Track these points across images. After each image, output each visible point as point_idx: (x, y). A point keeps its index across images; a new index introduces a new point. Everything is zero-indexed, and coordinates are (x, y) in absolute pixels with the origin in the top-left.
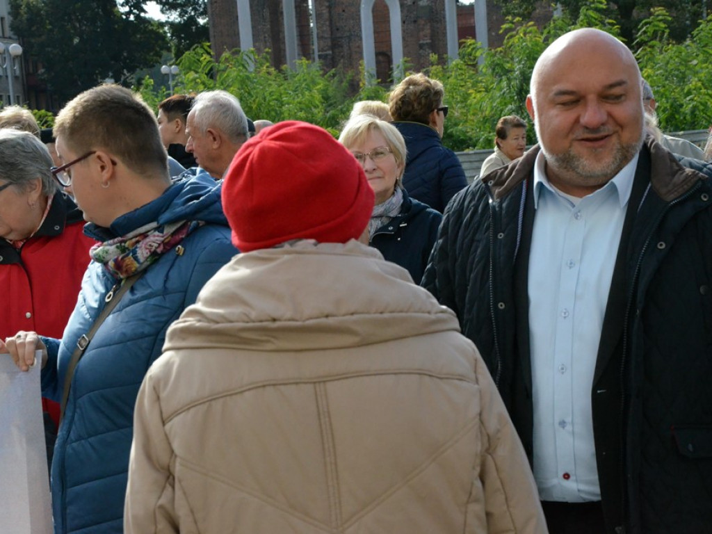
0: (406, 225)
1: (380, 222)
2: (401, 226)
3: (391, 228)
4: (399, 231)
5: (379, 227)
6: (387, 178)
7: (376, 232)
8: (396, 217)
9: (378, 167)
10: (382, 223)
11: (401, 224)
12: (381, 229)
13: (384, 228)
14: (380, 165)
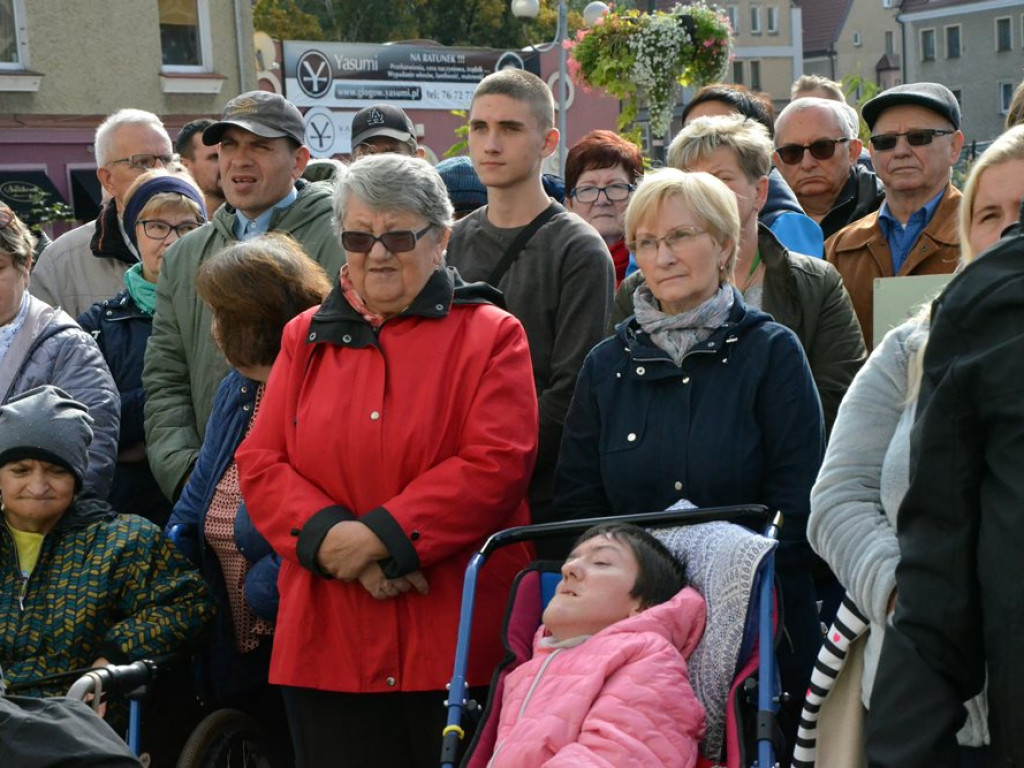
0: (736, 339)
1: (693, 337)
2: (728, 341)
3: (712, 344)
4: (724, 349)
5: (692, 345)
6: (694, 275)
7: (688, 351)
8: (720, 328)
9: (679, 260)
10: (697, 338)
11: (728, 338)
12: (695, 347)
13: (702, 344)
14: (682, 256)
